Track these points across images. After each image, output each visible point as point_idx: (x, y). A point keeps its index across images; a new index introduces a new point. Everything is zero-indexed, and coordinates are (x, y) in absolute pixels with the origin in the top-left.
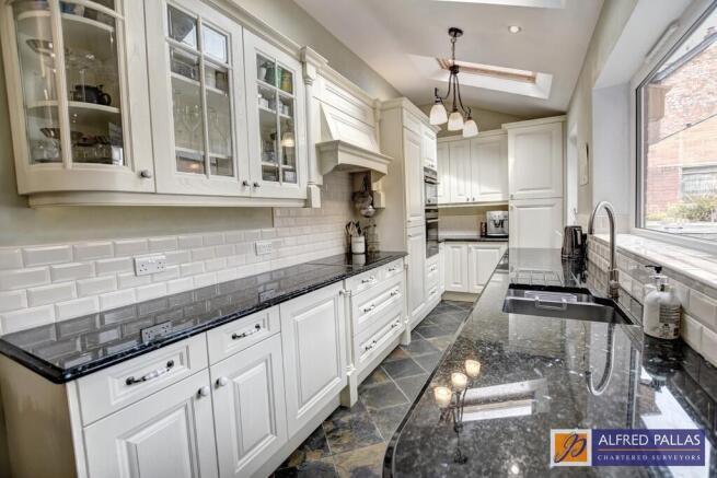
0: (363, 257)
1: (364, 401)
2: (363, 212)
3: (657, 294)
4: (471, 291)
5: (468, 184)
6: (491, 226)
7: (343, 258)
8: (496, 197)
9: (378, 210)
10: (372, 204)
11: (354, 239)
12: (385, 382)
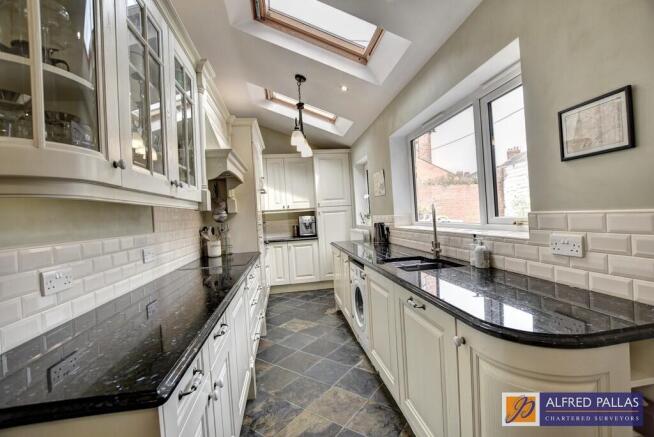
0: (220, 260)
1: (263, 389)
2: (216, 217)
3: (478, 247)
4: (293, 283)
5: (283, 194)
6: (302, 228)
7: (198, 264)
8: (305, 205)
9: (231, 216)
10: (226, 210)
11: (209, 244)
12: (268, 368)
